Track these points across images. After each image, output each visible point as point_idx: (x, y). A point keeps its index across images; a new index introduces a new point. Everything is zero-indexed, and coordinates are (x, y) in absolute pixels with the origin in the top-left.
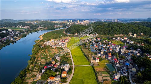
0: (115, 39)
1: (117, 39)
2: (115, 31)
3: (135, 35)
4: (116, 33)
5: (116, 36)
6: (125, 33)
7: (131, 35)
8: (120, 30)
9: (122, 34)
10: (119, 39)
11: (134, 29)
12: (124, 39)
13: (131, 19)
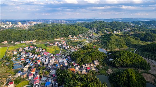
0: (52, 44)
1: (54, 44)
2: (55, 35)
3: (74, 37)
4: (56, 37)
5: (56, 40)
6: (65, 36)
7: (71, 38)
8: (60, 33)
9: (63, 37)
10: (56, 44)
11: (74, 30)
12: (62, 43)
13: (78, 19)
